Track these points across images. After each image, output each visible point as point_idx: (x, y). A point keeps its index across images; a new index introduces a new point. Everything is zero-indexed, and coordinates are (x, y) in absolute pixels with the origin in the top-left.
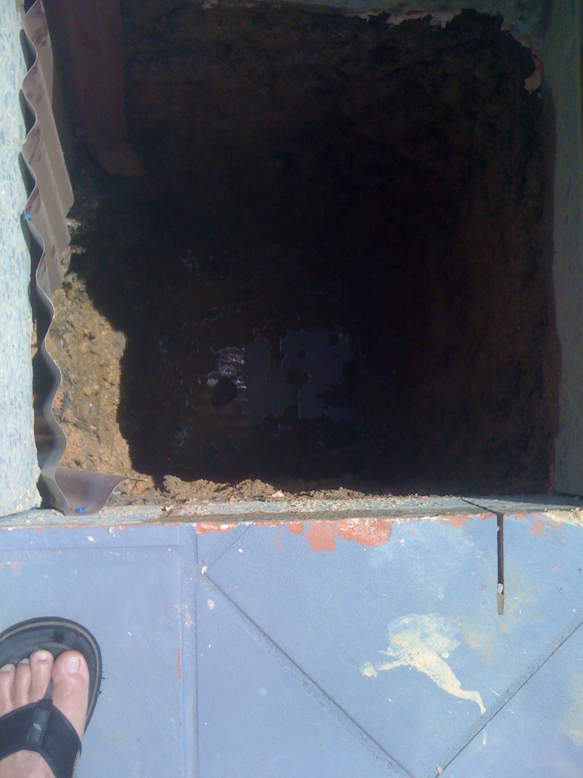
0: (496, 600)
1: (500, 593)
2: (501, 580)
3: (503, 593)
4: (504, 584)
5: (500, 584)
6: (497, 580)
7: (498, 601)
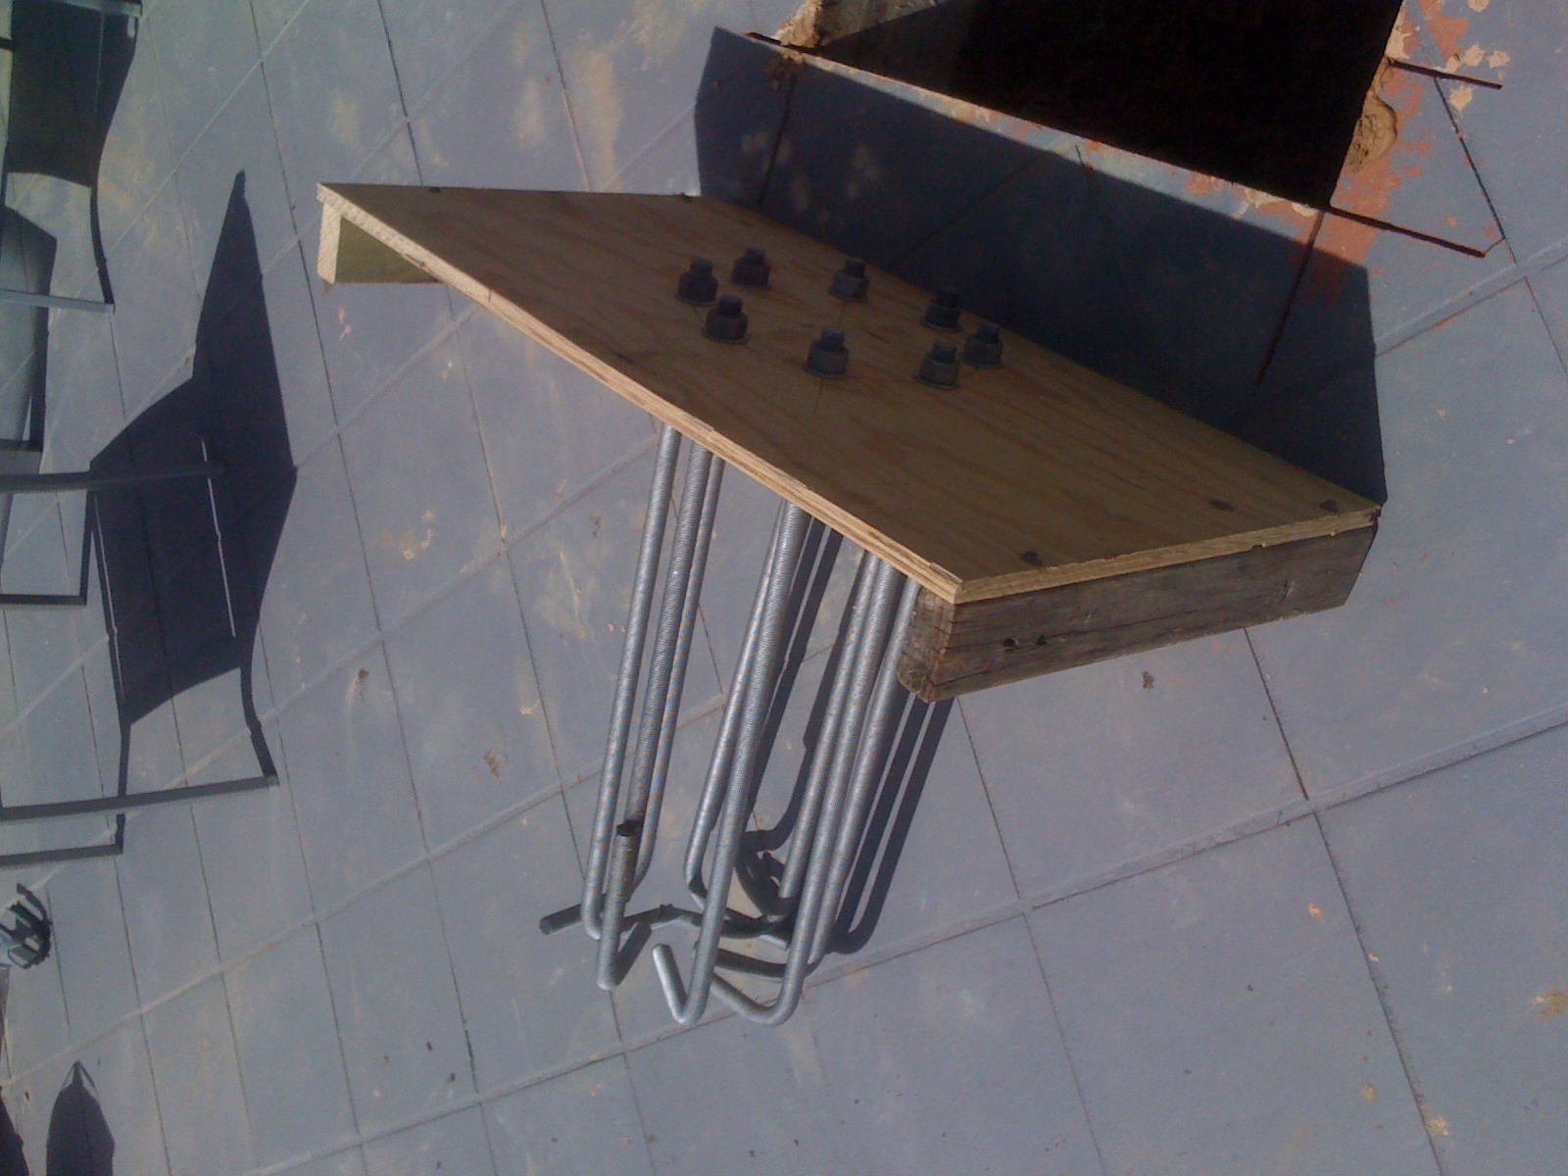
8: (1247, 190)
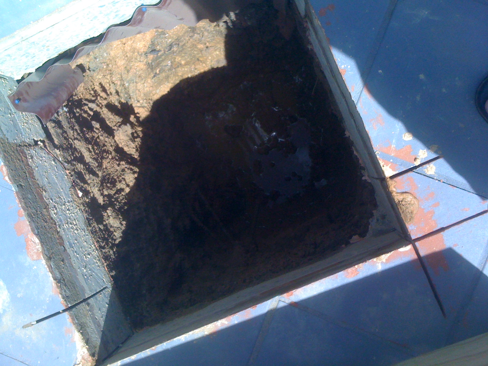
0: (27, 323)
1: (32, 324)
2: (38, 321)
3: (33, 325)
4: (37, 324)
5: (36, 322)
6: (37, 320)
7: (28, 324)
8: (375, 259)
